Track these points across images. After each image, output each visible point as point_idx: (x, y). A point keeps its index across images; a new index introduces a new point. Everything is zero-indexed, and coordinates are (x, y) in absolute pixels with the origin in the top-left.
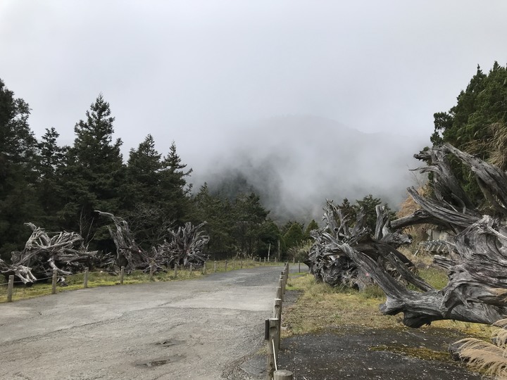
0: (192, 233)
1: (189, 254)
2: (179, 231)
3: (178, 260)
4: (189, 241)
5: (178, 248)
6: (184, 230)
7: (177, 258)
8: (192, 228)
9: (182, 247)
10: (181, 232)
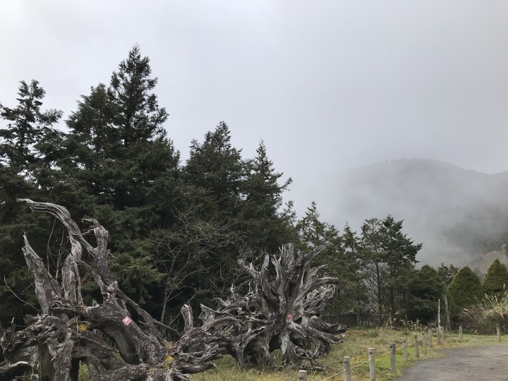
0: (298, 269)
1: (294, 325)
2: (266, 264)
3: (267, 339)
4: (291, 290)
5: (265, 308)
6: (276, 263)
7: (263, 335)
8: (296, 257)
9: (274, 305)
10: (271, 266)
